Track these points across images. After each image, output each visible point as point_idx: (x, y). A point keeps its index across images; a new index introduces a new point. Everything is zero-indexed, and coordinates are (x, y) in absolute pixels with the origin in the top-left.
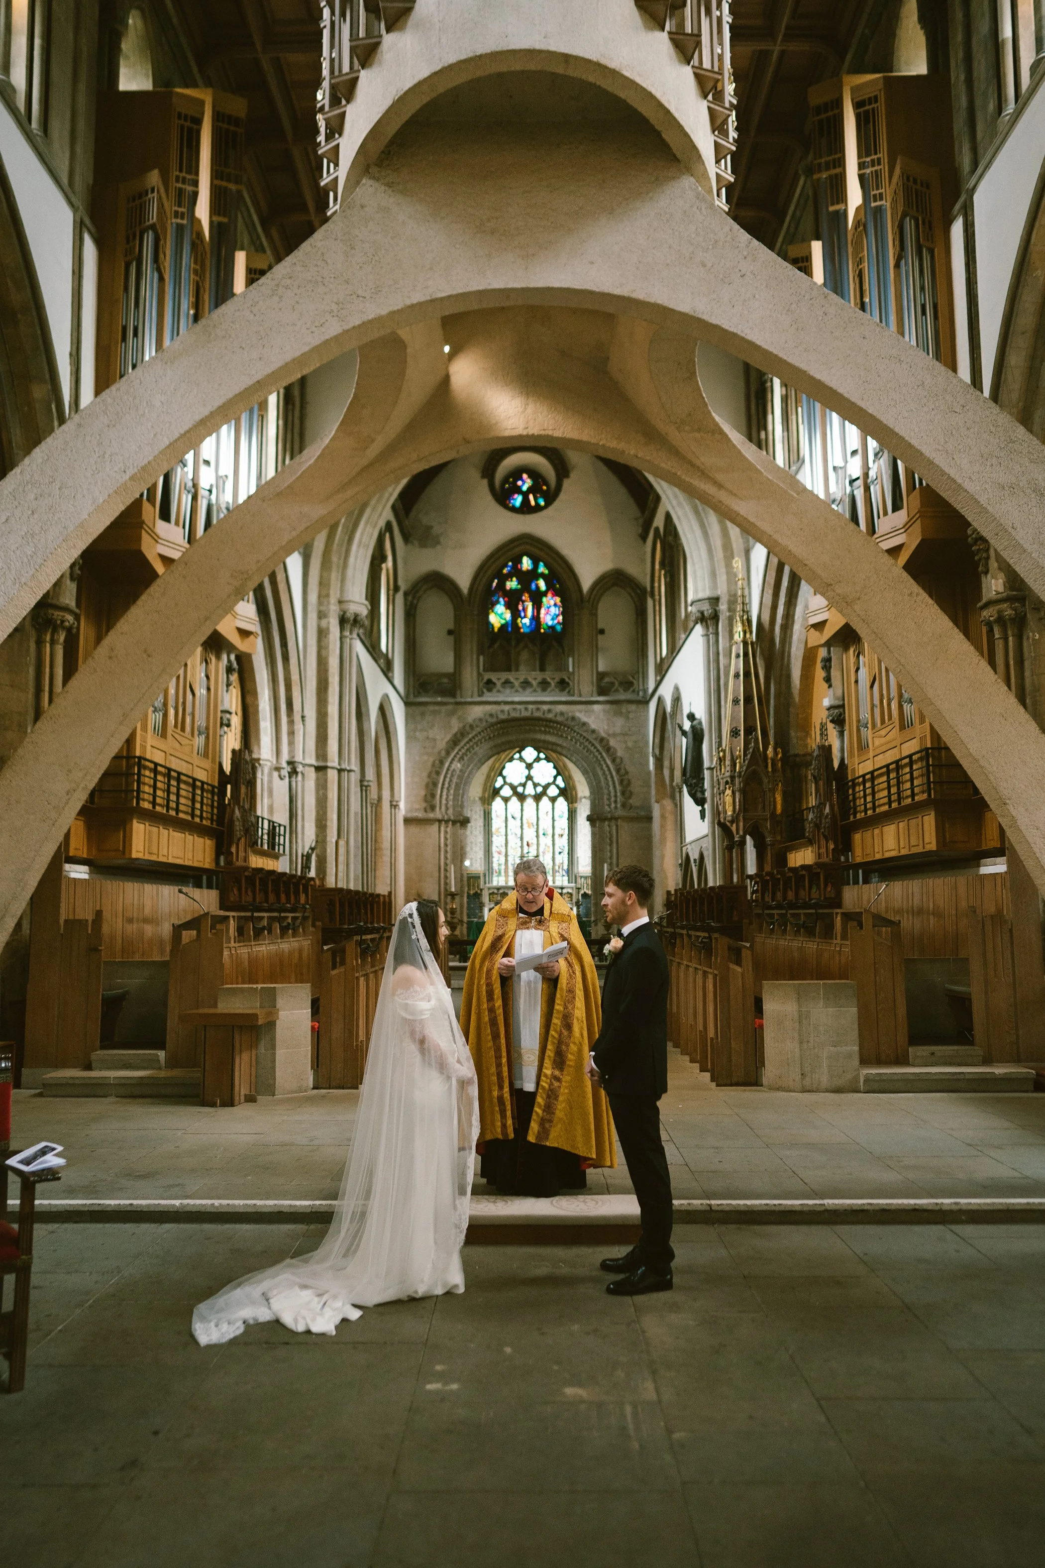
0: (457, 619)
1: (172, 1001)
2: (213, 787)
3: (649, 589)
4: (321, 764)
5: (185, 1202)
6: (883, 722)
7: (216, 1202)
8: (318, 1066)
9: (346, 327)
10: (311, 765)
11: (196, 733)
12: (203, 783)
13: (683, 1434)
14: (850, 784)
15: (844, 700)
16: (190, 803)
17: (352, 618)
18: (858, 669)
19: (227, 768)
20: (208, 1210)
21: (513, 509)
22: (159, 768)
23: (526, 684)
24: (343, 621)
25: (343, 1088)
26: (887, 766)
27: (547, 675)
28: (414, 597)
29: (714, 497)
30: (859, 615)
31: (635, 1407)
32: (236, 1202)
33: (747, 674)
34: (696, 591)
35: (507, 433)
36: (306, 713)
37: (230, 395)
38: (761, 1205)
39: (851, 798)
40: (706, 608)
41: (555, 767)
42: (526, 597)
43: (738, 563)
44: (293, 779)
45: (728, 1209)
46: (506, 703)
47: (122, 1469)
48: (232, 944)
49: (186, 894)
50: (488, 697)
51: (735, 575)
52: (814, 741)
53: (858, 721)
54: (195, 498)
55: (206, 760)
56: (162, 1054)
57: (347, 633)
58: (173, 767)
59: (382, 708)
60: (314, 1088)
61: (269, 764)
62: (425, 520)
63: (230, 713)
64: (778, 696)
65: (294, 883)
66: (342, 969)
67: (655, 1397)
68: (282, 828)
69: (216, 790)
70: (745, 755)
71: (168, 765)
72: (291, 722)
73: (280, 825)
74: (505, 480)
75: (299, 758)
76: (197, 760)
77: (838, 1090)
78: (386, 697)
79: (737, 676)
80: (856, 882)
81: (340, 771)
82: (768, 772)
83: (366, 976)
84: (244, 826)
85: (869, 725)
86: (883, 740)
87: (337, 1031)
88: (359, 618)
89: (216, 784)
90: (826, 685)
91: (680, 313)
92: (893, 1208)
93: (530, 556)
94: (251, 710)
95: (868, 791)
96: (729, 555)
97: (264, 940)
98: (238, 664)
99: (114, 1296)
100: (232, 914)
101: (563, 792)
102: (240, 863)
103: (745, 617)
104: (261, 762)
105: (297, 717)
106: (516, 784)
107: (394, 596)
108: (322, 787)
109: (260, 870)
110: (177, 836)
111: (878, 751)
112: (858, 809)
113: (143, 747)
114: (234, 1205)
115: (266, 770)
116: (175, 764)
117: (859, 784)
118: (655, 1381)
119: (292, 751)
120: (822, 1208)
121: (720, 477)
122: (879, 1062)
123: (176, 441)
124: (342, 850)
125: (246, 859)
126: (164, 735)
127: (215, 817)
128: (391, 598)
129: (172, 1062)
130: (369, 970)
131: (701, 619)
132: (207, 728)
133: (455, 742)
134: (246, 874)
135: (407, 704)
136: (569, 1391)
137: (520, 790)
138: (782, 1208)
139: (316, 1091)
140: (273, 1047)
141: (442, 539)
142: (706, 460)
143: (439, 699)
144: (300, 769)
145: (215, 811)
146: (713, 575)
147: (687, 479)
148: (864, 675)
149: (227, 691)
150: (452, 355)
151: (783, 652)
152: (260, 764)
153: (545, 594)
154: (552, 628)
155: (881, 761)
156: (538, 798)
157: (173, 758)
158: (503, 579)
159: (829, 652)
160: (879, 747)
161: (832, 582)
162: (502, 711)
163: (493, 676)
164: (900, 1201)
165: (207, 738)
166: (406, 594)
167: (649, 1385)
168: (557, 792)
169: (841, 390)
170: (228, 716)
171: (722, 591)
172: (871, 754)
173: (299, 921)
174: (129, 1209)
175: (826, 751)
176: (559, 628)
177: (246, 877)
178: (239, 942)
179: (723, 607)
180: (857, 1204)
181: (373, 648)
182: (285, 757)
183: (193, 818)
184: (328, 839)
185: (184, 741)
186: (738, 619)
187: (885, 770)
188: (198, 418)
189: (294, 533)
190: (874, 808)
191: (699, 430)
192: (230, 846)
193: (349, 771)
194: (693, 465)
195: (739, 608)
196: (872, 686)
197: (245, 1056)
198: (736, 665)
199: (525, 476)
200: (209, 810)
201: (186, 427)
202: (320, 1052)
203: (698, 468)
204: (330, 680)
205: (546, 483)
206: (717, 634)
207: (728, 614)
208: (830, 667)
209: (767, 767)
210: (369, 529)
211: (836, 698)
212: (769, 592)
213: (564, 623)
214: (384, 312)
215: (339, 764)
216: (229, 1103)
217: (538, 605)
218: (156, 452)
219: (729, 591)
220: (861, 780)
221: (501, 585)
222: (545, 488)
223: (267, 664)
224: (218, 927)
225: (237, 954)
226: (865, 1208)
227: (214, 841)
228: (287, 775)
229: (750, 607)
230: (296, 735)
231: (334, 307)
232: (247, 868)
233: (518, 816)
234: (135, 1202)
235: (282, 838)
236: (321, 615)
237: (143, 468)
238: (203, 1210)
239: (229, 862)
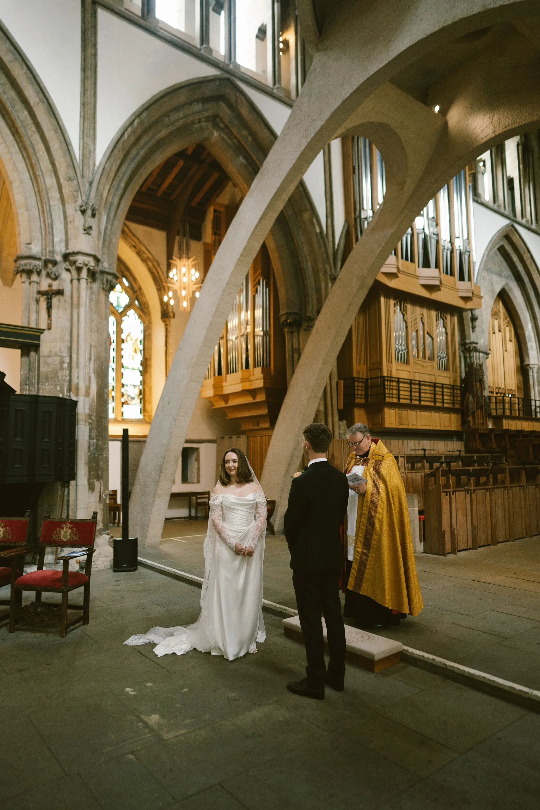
8: (425, 540)
11: (437, 358)
16: (431, 396)
22: (403, 380)
35: (483, 141)
45: (456, 671)
55: (447, 372)
58: (416, 379)
66: (435, 487)
69: (457, 387)
71: (410, 378)
76: (438, 373)
84: (477, 405)
89: (458, 384)
102: (476, 426)
104: (531, 366)
113: (390, 371)
115: (535, 371)
116: (418, 377)
125: (483, 424)
126: (407, 363)
127: (456, 402)
132: (448, 355)
139: (425, 555)
145: (458, 399)
149: (473, 331)
157: (417, 375)
165: (448, 360)
170: (474, 345)
177: (479, 433)
183: (435, 404)
185: (426, 364)
200: (450, 398)
202: (426, 532)
223: (528, 309)
227: (459, 415)
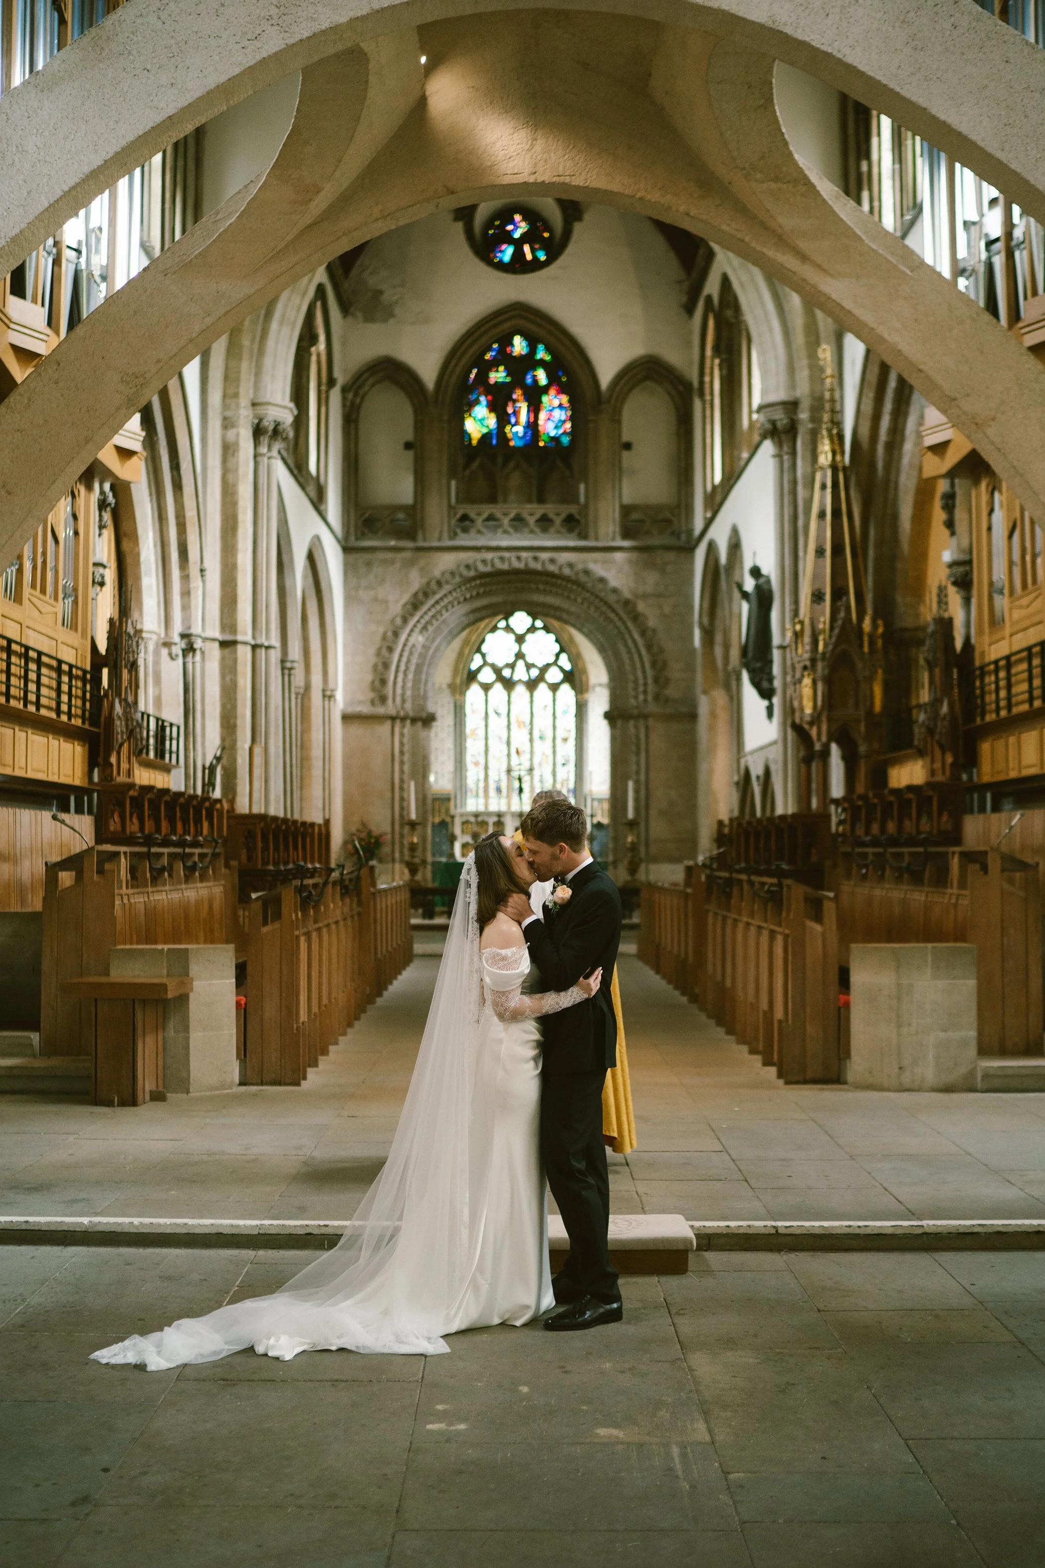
0: (419, 426)
1: (47, 965)
2: (85, 672)
3: (696, 384)
4: (228, 637)
5: (96, 1219)
6: (1024, 586)
7: (136, 1221)
8: (245, 1055)
9: (291, 41)
10: (214, 640)
11: (61, 596)
12: (71, 666)
13: (741, 1475)
14: (978, 672)
15: (971, 552)
16: (54, 695)
17: (271, 428)
18: (991, 511)
19: (102, 647)
20: (126, 1230)
21: (501, 267)
22: (14, 647)
23: (519, 522)
24: (258, 432)
25: (280, 1084)
26: (1029, 649)
27: (549, 509)
28: (356, 395)
29: (794, 273)
30: (992, 443)
31: (683, 1446)
32: (162, 1221)
33: (836, 513)
34: (764, 392)
35: (506, 180)
36: (206, 564)
37: (131, 137)
38: (841, 1227)
39: (978, 692)
40: (780, 416)
41: (557, 641)
42: (517, 394)
43: (826, 353)
44: (189, 659)
45: (798, 1232)
46: (489, 549)
47: (73, 1504)
48: (124, 890)
49: (63, 822)
50: (463, 540)
51: (822, 370)
52: (929, 611)
53: (991, 584)
54: (57, 262)
55: (73, 633)
56: (35, 1037)
57: (263, 449)
58: (31, 644)
59: (311, 558)
60: (241, 1084)
61: (154, 637)
62: (372, 281)
63: (104, 567)
64: (879, 545)
65: (194, 807)
66: (277, 925)
67: (708, 1438)
68: (175, 729)
69: (88, 676)
70: (832, 628)
71: (23, 642)
72: (185, 578)
73: (171, 725)
74: (489, 224)
75: (196, 629)
76: (64, 635)
77: (948, 1089)
78: (317, 539)
79: (822, 515)
80: (982, 810)
81: (254, 647)
82: (863, 653)
83: (308, 934)
84: (127, 725)
85: (1006, 591)
86: (1024, 612)
87: (271, 1009)
88: (280, 428)
89: (88, 668)
90: (946, 532)
91: (753, 23)
92: (1010, 1229)
93: (525, 336)
94: (129, 560)
95: (1002, 683)
96: (813, 342)
97: (164, 884)
98: (114, 496)
99: (23, 1326)
100: (123, 849)
101: (569, 677)
102: (122, 779)
103: (835, 431)
104: (144, 635)
105: (194, 570)
106: (500, 664)
107: (327, 392)
108: (229, 670)
109: (150, 788)
110: (38, 740)
111: (1016, 629)
112: (988, 708)
114: (159, 1225)
115: (151, 646)
116: (35, 641)
117: (989, 673)
118: (707, 1422)
119: (187, 619)
120: (920, 1231)
121: (803, 245)
122: (1004, 1052)
123: (57, 201)
124: (258, 760)
125: (129, 773)
126: (18, 599)
127: (87, 714)
128: (323, 396)
129: (50, 1048)
130: (311, 926)
131: (773, 432)
132: (75, 589)
133: (415, 605)
134: (131, 793)
135: (347, 549)
136: (602, 1432)
137: (506, 673)
138: (869, 1231)
139: (243, 1089)
140: (186, 1028)
141: (397, 310)
142: (786, 221)
143: (393, 543)
144: (198, 644)
145: (88, 704)
146: (791, 368)
147: (759, 248)
148: (999, 519)
149: (100, 535)
150: (429, 70)
151: (887, 481)
152: (142, 638)
153: (545, 390)
154: (555, 439)
155: (1022, 641)
156: (532, 685)
157: (30, 632)
158: (486, 367)
159: (952, 485)
160: (1017, 622)
161: (958, 395)
162: (484, 562)
163: (471, 510)
164: (1020, 1222)
165: (75, 602)
166: (344, 390)
167: (701, 1426)
168: (559, 676)
169: (973, 137)
170: (101, 570)
171: (803, 390)
172: (1007, 631)
173: (208, 859)
174: (24, 1227)
175: (945, 625)
176: (565, 440)
177: (132, 798)
178: (132, 887)
179: (803, 416)
180: (965, 1226)
181: (298, 469)
182: (177, 627)
183: (58, 715)
184: (239, 744)
185: (46, 608)
186: (825, 433)
187: (1025, 654)
188: (87, 169)
189: (208, 321)
190: (1009, 707)
191: (776, 179)
192: (109, 756)
193: (268, 648)
194: (766, 228)
195: (826, 417)
196: (1010, 536)
197: (150, 1040)
198: (822, 499)
199: (517, 217)
200: (79, 703)
201: (72, 183)
202: (248, 1035)
203: (774, 231)
204: (240, 517)
205: (548, 228)
206: (794, 453)
207: (810, 426)
208: (954, 506)
209: (861, 646)
210: (296, 300)
211: (962, 551)
212: (870, 395)
213: (573, 433)
214: (342, 18)
215: (254, 637)
216: (130, 1101)
217: (535, 407)
218: (31, 217)
219: (812, 392)
220: (992, 667)
221: (483, 377)
222: (546, 235)
223: (151, 494)
224: (107, 866)
225: (130, 904)
226: (976, 1230)
227: (87, 746)
228: (180, 653)
229: (842, 416)
230: (192, 593)
231: (274, 11)
232: (132, 786)
233: (504, 710)
234: (31, 1219)
235: (174, 743)
236: (228, 423)
237: (14, 239)
238: (119, 1230)
239: (107, 776)
